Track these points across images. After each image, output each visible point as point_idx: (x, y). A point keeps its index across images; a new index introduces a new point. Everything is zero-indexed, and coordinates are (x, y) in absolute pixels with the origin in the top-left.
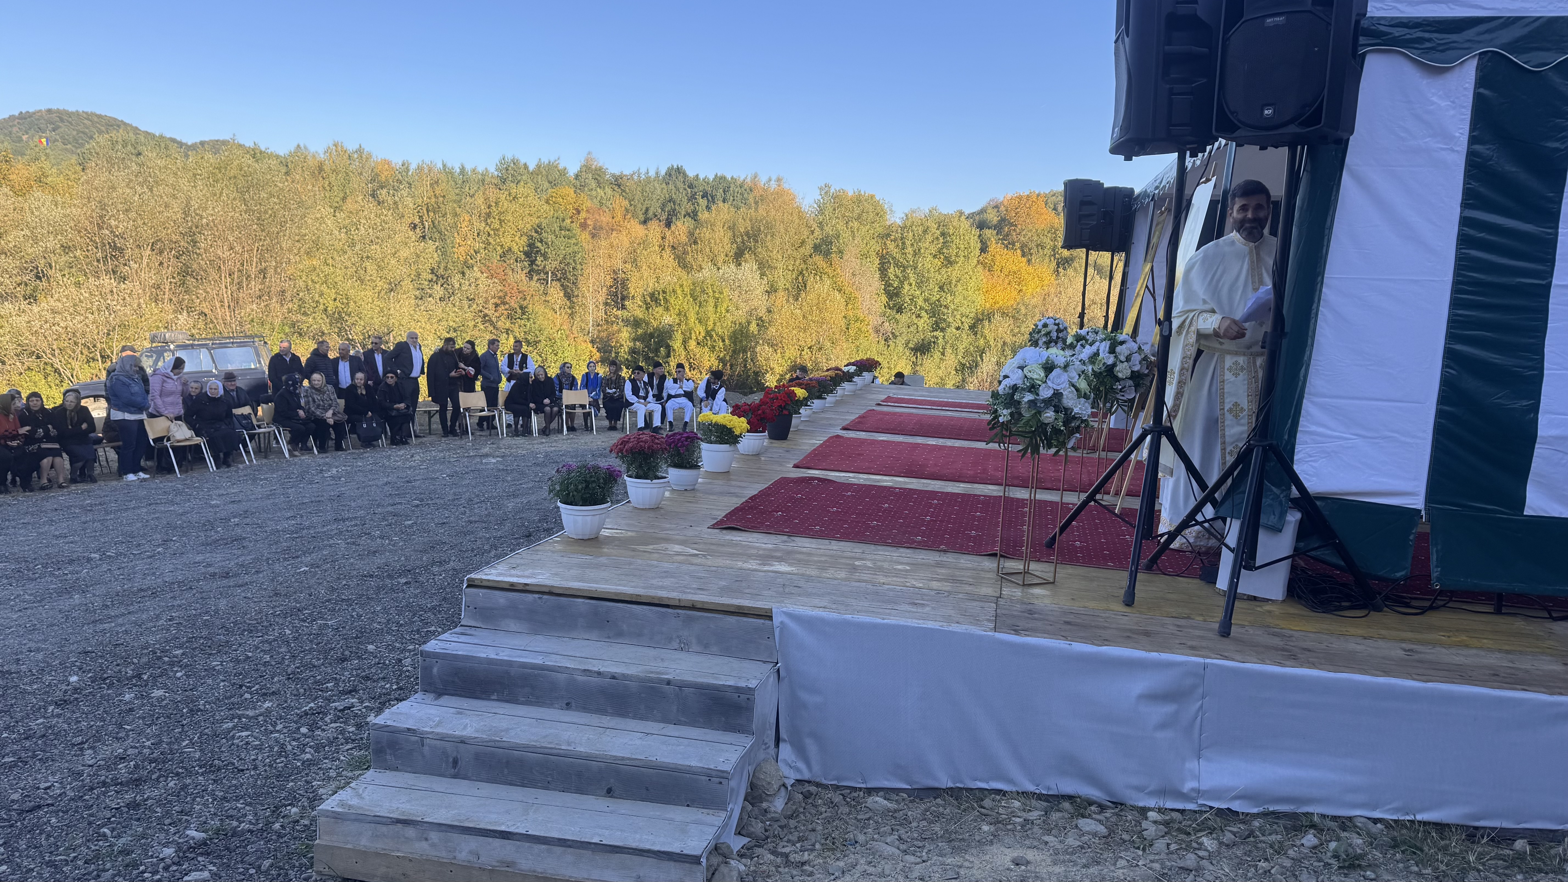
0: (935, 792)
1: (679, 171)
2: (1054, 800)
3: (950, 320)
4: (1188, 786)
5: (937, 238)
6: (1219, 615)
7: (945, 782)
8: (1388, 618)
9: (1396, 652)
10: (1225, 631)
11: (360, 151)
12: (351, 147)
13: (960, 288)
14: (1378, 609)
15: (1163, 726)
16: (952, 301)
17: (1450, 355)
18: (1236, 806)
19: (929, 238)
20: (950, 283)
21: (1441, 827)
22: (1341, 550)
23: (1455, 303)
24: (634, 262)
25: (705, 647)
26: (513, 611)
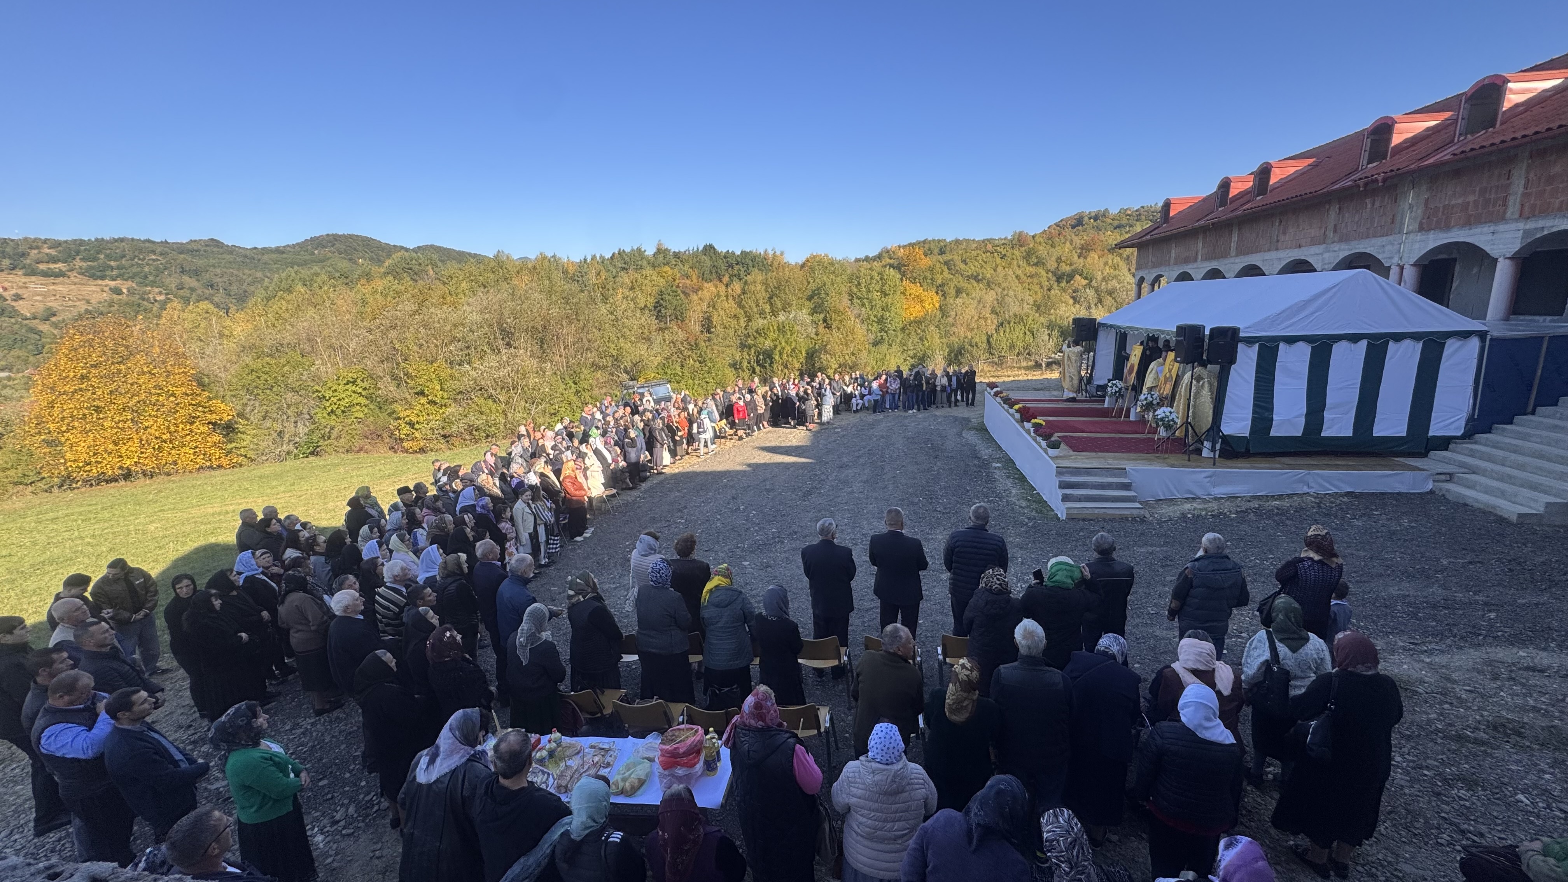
0: (1161, 500)
2: (1187, 499)
3: (890, 326)
4: (1213, 493)
5: (878, 282)
6: (1213, 462)
8: (1241, 460)
9: (1247, 466)
12: (549, 254)
14: (1238, 458)
15: (1208, 483)
16: (890, 316)
17: (1254, 405)
18: (1222, 496)
20: (887, 306)
21: (1262, 496)
22: (1231, 447)
23: (1255, 393)
24: (714, 307)
25: (1111, 476)
26: (1067, 472)
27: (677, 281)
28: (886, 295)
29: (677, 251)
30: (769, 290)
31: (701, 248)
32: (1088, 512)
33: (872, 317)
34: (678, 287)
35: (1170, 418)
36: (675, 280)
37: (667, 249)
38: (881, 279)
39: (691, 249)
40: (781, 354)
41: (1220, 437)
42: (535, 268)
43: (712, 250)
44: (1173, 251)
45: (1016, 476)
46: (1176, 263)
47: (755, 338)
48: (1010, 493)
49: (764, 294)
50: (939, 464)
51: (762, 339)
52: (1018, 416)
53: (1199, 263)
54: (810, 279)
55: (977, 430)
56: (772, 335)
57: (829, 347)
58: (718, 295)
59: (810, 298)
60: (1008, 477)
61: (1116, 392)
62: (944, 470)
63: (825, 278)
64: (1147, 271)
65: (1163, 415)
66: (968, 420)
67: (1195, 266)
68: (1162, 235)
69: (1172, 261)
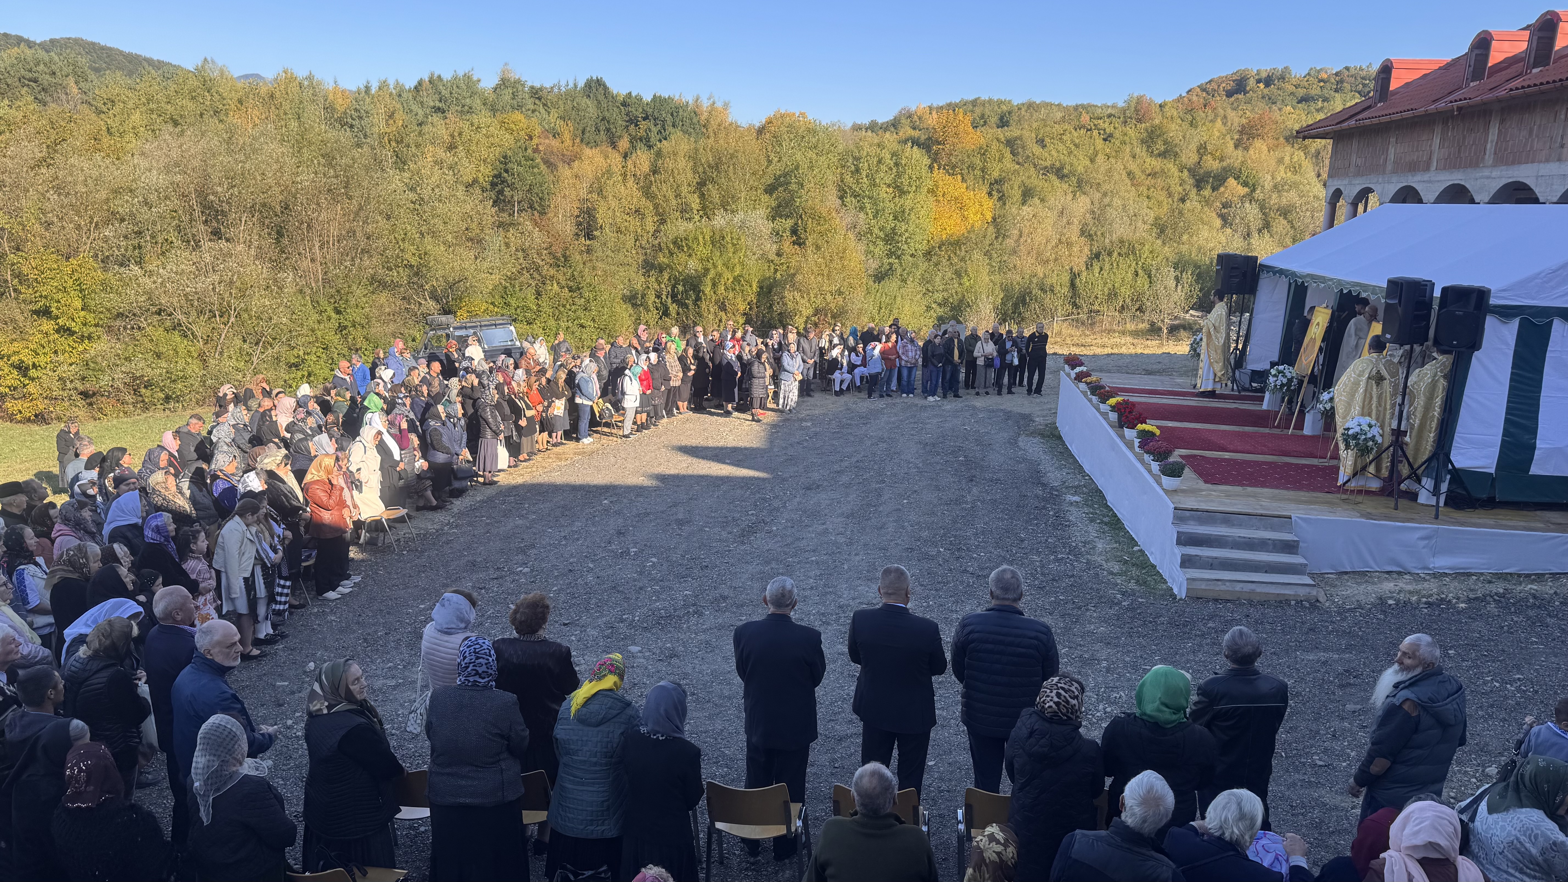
0: (1346, 573)
1: (599, 83)
2: (1388, 573)
3: (905, 247)
4: (1431, 566)
5: (891, 169)
6: (1434, 513)
7: (1349, 570)
8: (1481, 511)
9: (1492, 522)
10: (1437, 517)
11: (310, 78)
12: (301, 73)
13: (912, 216)
14: (1477, 508)
15: (1424, 547)
16: (906, 231)
17: (1507, 421)
18: (1446, 571)
19: (884, 168)
20: (903, 212)
21: (1511, 574)
22: (1465, 489)
23: (1508, 402)
24: (600, 192)
25: (1266, 529)
26: (1192, 518)
27: (535, 141)
28: (902, 193)
29: (537, 85)
30: (701, 170)
31: (581, 84)
32: (1223, 588)
33: (876, 231)
34: (536, 150)
35: (1369, 435)
36: (531, 138)
37: (518, 81)
38: (897, 164)
39: (563, 83)
40: (714, 285)
41: (1449, 472)
42: (272, 96)
43: (601, 90)
44: (1392, 151)
45: (1106, 519)
46: (1394, 172)
47: (671, 254)
48: (1094, 548)
49: (690, 175)
50: (975, 490)
51: (683, 257)
52: (1113, 416)
53: (1432, 175)
54: (772, 155)
55: (1043, 436)
56: (702, 251)
57: (799, 277)
58: (609, 172)
59: (770, 190)
60: (1092, 520)
61: (1282, 385)
62: (983, 502)
63: (799, 156)
64: (1346, 182)
65: (1357, 429)
66: (1027, 418)
67: (1426, 177)
68: (1375, 121)
69: (1389, 167)
